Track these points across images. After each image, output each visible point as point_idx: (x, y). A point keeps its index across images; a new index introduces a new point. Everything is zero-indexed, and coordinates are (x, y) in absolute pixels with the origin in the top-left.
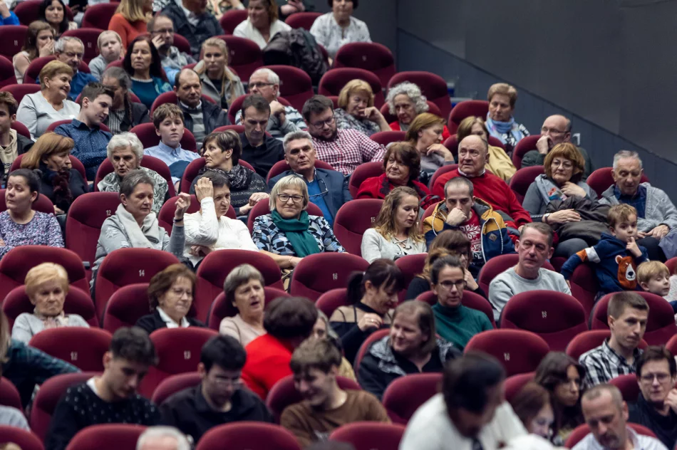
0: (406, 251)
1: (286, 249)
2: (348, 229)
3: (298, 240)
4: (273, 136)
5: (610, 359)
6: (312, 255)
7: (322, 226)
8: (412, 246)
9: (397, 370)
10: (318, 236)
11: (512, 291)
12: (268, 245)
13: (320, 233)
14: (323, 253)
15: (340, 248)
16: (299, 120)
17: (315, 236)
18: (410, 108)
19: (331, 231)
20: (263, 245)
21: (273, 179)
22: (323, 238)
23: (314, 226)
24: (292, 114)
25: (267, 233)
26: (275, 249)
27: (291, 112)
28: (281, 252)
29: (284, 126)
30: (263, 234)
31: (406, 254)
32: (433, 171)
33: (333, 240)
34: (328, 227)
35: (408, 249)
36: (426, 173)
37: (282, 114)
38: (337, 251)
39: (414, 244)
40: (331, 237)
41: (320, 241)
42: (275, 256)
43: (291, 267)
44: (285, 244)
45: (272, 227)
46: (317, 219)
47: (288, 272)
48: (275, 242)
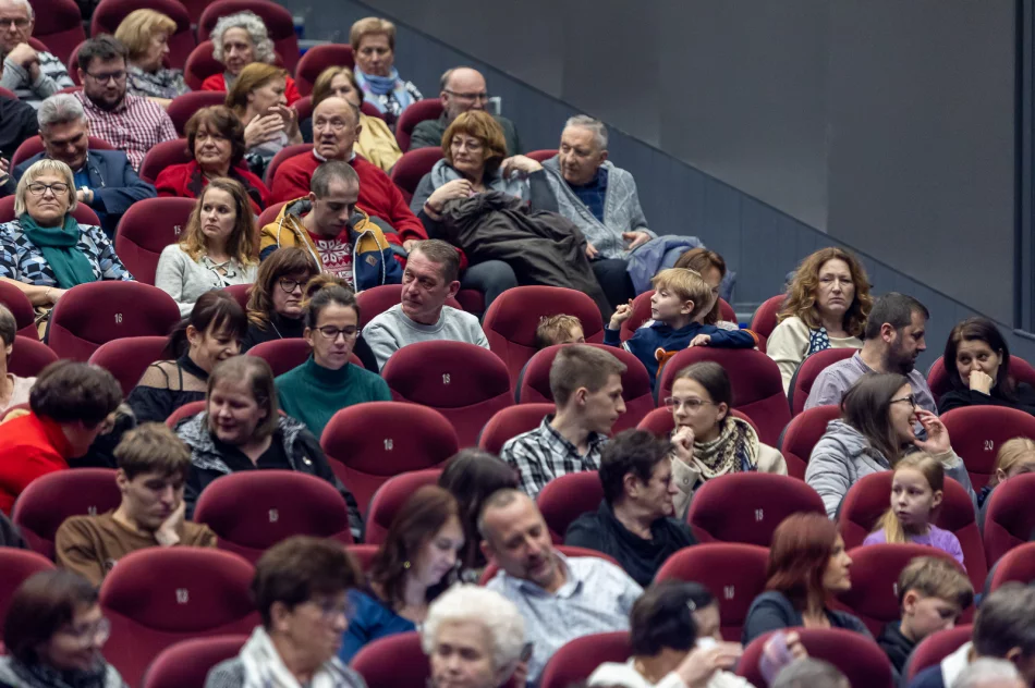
0: (229, 281)
1: (43, 274)
2: (139, 245)
3: (62, 261)
4: (21, 98)
5: (551, 447)
6: (85, 285)
7: (98, 240)
8: (238, 272)
9: (218, 465)
10: (93, 256)
11: (397, 343)
12: (13, 269)
13: (95, 250)
14: (100, 282)
15: (126, 274)
16: (61, 73)
17: (87, 256)
18: (247, 51)
19: (112, 248)
20: (7, 271)
21: (19, 167)
22: (100, 259)
23: (85, 239)
24: (50, 66)
25: (13, 251)
26: (25, 275)
27: (49, 60)
28: (35, 280)
29: (36, 84)
30: (6, 252)
31: (227, 284)
32: (272, 154)
33: (115, 261)
34: (106, 243)
35: (231, 277)
36: (260, 158)
37: (34, 65)
38: (121, 278)
39: (240, 269)
40: (110, 257)
41: (95, 263)
42: (24, 286)
43: (49, 303)
44: (42, 267)
45: (21, 242)
46: (90, 229)
47: (44, 311)
48: (25, 264)
